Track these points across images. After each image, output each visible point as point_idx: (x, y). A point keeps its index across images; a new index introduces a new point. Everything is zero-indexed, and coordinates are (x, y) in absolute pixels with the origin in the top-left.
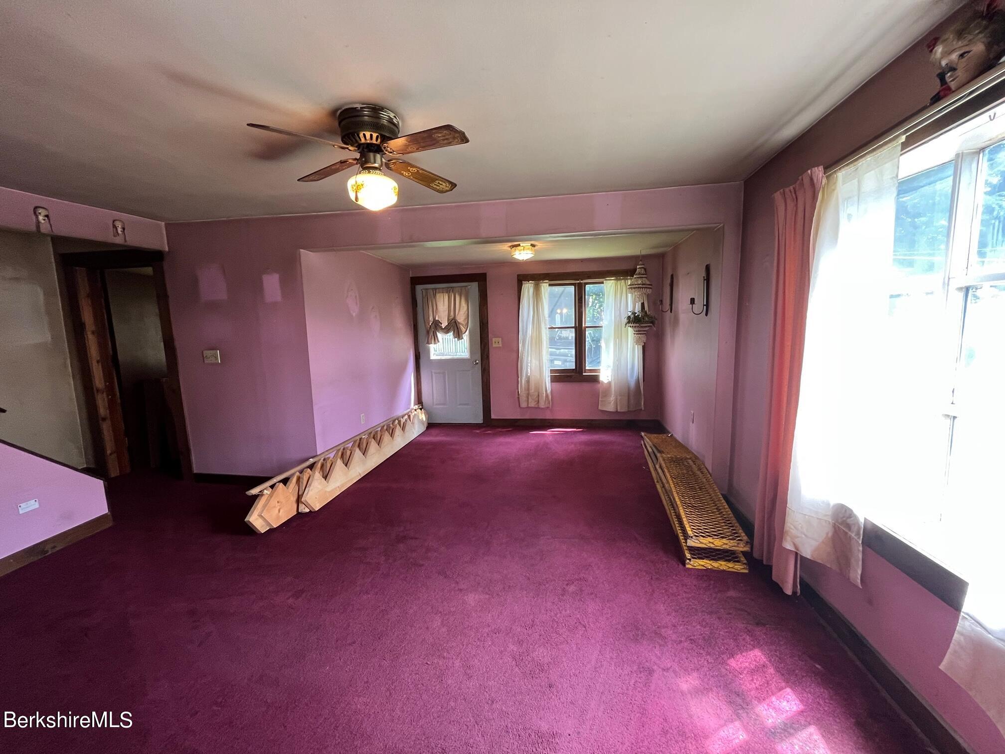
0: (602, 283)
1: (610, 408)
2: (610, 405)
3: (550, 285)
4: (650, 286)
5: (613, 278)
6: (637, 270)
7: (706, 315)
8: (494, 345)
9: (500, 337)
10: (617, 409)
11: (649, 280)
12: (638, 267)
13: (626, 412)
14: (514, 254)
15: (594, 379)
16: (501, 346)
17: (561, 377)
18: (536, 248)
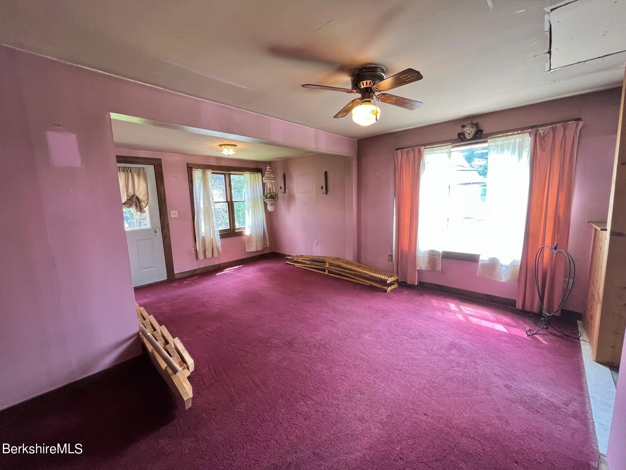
0: (243, 175)
1: (254, 249)
2: (254, 247)
3: (213, 173)
4: (274, 179)
5: (248, 172)
6: (267, 169)
7: (326, 194)
8: (172, 216)
9: (176, 210)
10: (257, 249)
11: (273, 175)
12: (267, 168)
13: (256, 251)
14: (223, 150)
15: (240, 234)
16: (178, 216)
17: (225, 234)
18: (237, 147)
